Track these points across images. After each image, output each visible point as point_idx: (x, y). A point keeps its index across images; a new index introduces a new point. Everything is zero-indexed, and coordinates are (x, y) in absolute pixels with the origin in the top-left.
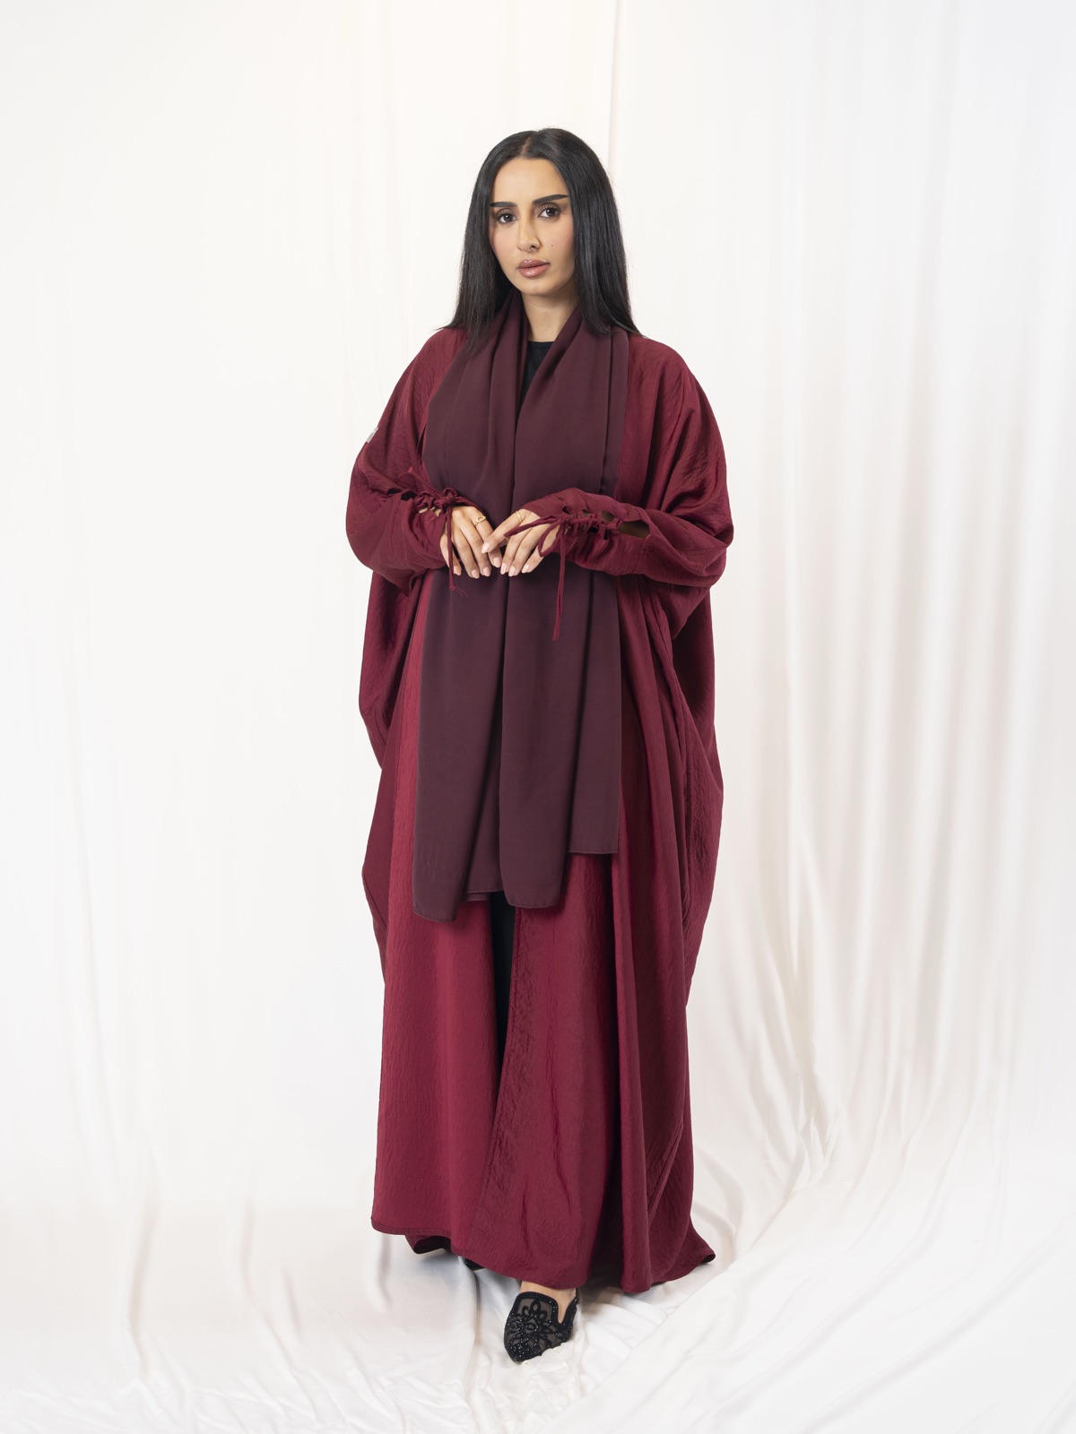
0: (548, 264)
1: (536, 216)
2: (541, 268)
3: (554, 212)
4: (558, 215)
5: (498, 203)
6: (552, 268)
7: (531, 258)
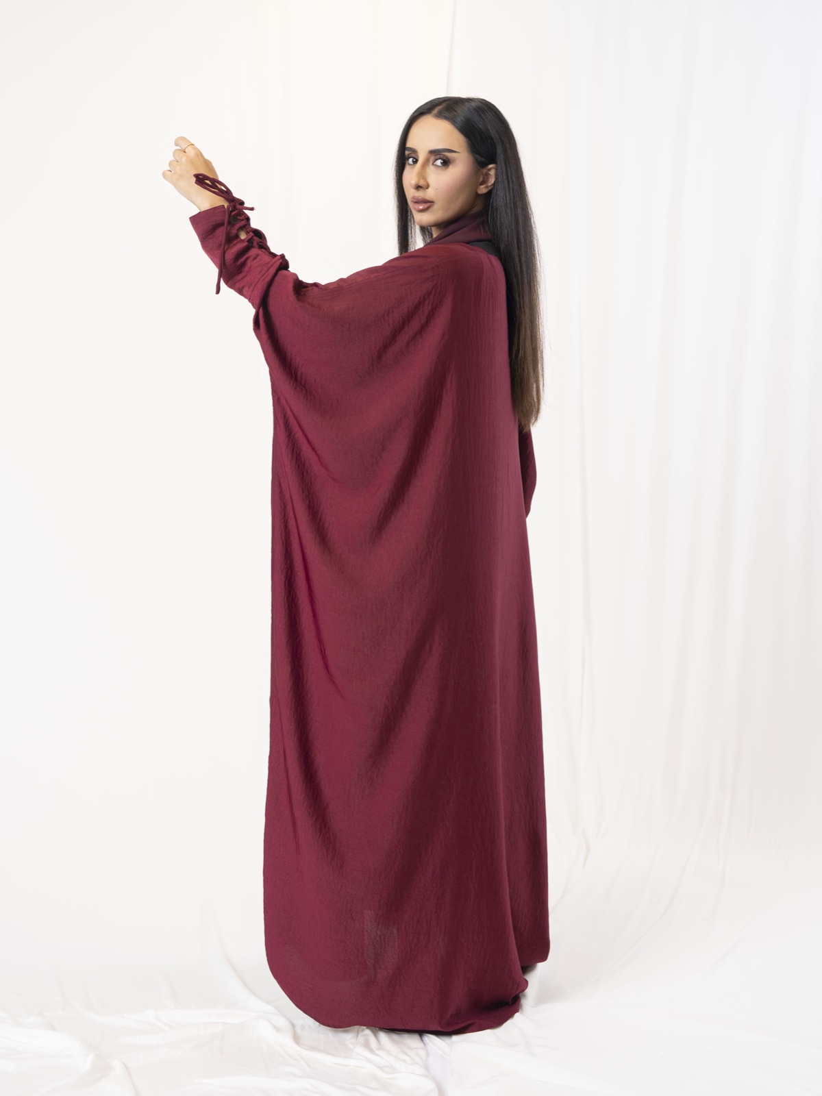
0: (433, 202)
1: (431, 163)
2: (428, 204)
3: (446, 163)
4: (448, 166)
5: (410, 148)
6: (436, 207)
7: (420, 194)
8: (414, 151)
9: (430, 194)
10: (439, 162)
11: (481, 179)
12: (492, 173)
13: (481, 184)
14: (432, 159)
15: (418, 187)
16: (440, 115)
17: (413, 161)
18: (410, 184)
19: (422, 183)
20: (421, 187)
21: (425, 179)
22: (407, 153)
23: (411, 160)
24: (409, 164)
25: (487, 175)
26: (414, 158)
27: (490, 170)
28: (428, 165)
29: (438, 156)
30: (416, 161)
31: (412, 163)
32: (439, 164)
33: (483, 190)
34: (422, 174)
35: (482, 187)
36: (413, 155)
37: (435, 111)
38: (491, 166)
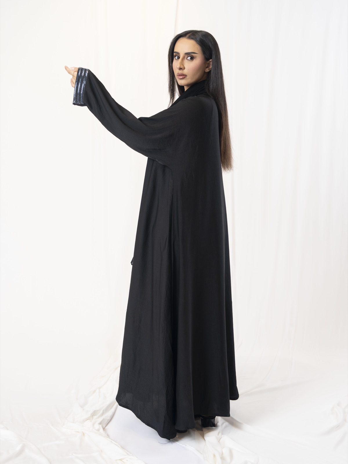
8: (178, 53)
9: (185, 72)
10: (189, 58)
11: (207, 66)
12: (211, 63)
13: (207, 68)
14: (186, 57)
15: (180, 69)
16: (190, 38)
17: (177, 58)
18: (177, 67)
19: (182, 67)
20: (182, 69)
21: (183, 65)
22: (174, 54)
23: (176, 57)
24: (176, 59)
25: (209, 64)
26: (178, 56)
27: (210, 62)
28: (185, 59)
29: (189, 55)
30: (179, 58)
31: (177, 59)
32: (189, 59)
33: (207, 70)
34: (182, 63)
35: (207, 69)
36: (177, 55)
37: (188, 36)
38: (211, 60)
